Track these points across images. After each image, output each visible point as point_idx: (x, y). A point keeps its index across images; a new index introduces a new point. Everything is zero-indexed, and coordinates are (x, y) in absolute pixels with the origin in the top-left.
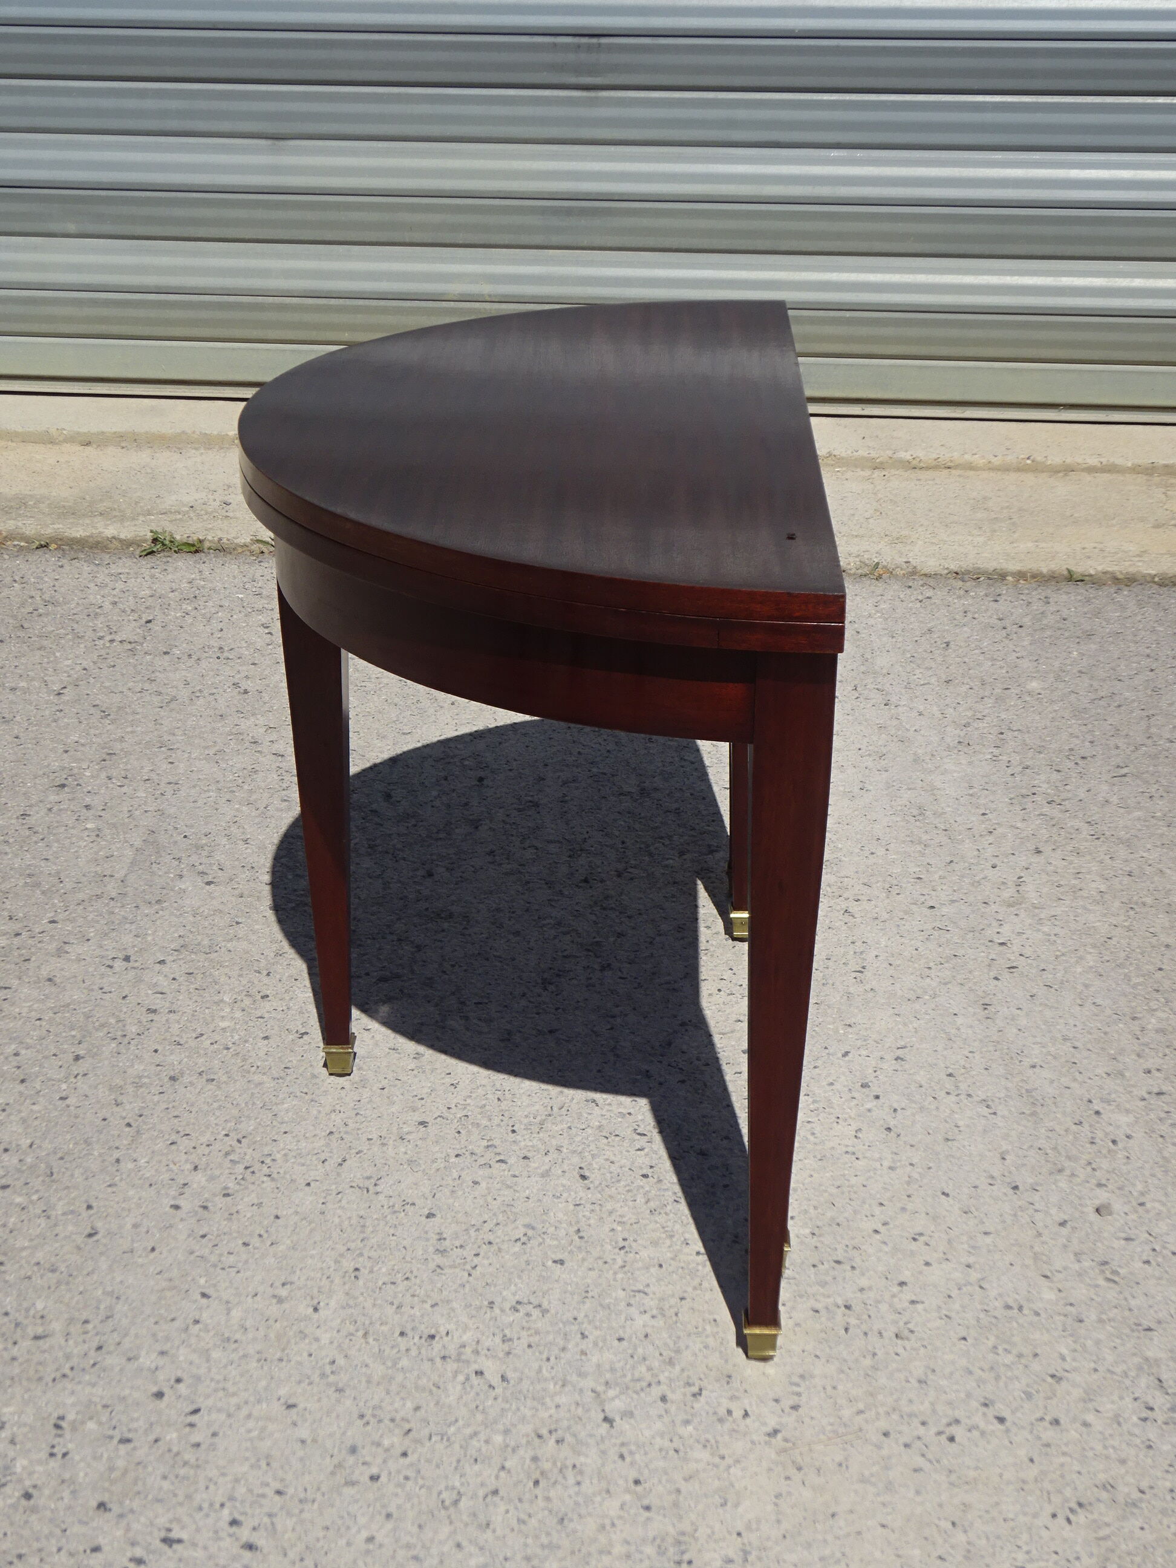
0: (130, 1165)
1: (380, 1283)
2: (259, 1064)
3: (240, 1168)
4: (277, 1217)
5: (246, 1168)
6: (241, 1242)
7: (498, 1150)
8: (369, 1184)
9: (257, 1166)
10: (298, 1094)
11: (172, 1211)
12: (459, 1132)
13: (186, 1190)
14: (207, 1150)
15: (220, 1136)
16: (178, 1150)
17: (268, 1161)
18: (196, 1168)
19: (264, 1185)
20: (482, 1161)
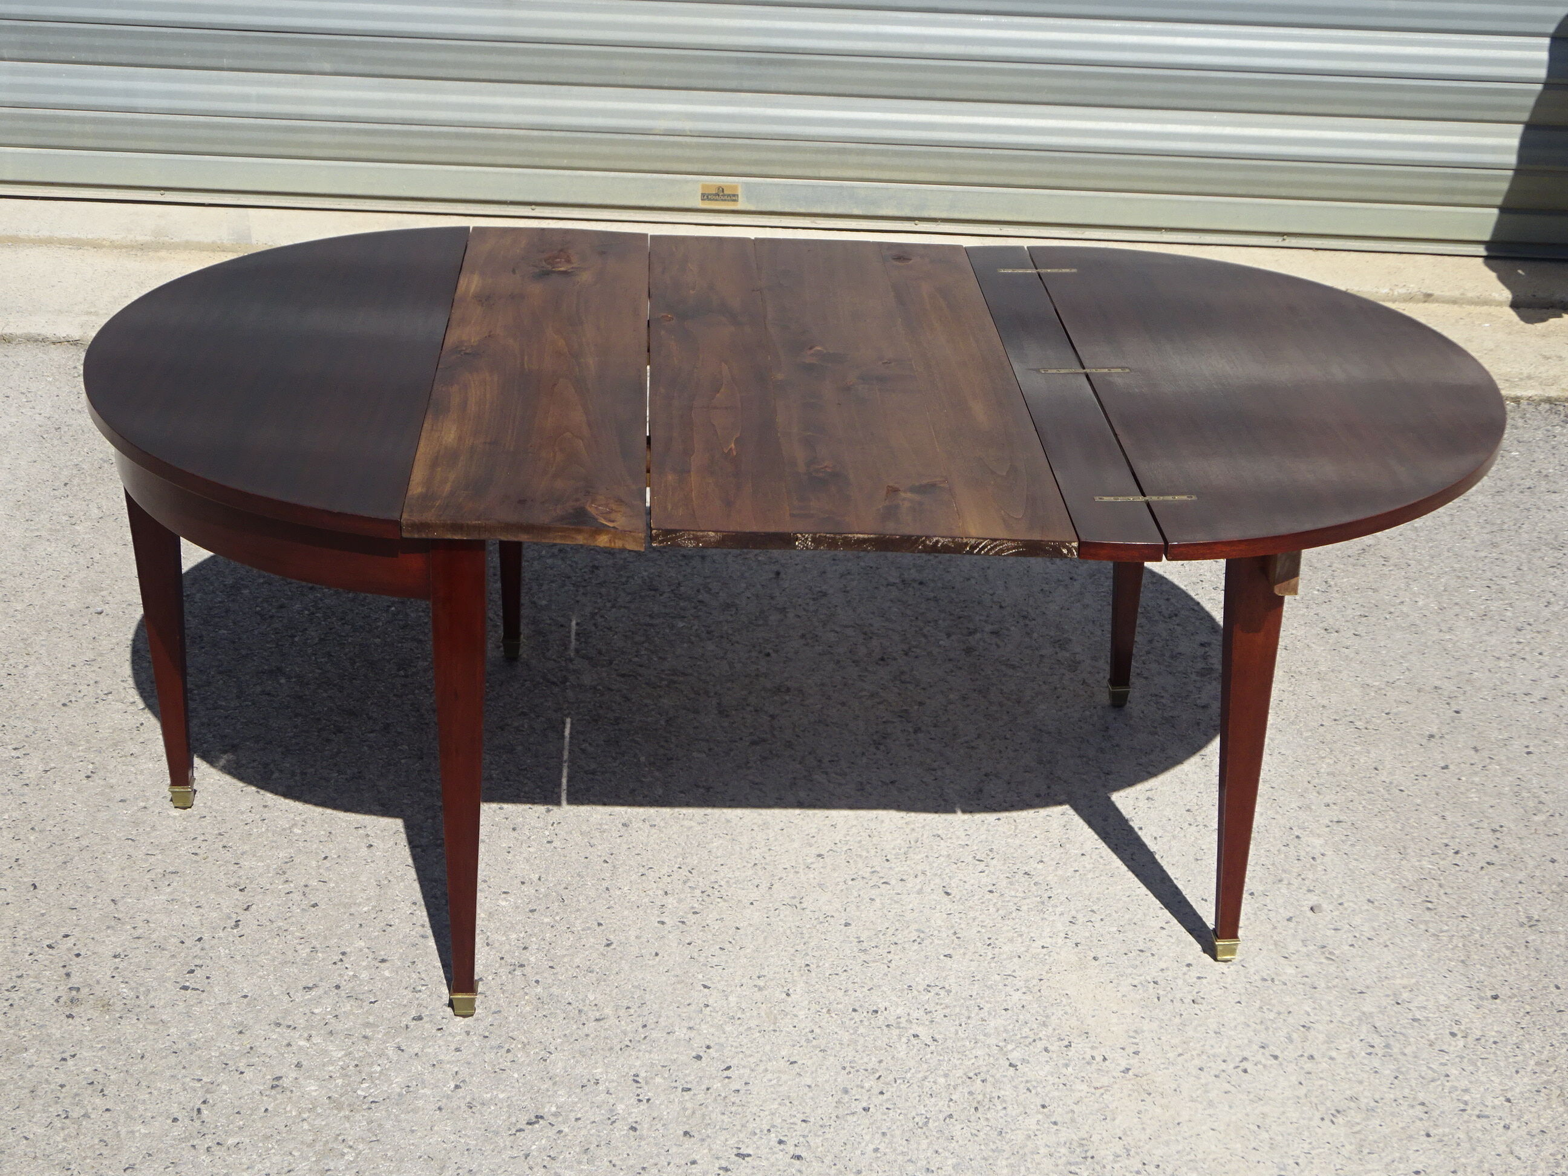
0: (618, 893)
1: (827, 975)
3: (698, 892)
4: (738, 928)
5: (703, 892)
6: (718, 947)
7: (880, 875)
8: (796, 902)
9: (707, 891)
10: (721, 835)
11: (659, 925)
12: (848, 862)
13: (665, 909)
14: (669, 879)
15: (675, 869)
16: (648, 880)
17: (716, 886)
18: (666, 893)
19: (719, 905)
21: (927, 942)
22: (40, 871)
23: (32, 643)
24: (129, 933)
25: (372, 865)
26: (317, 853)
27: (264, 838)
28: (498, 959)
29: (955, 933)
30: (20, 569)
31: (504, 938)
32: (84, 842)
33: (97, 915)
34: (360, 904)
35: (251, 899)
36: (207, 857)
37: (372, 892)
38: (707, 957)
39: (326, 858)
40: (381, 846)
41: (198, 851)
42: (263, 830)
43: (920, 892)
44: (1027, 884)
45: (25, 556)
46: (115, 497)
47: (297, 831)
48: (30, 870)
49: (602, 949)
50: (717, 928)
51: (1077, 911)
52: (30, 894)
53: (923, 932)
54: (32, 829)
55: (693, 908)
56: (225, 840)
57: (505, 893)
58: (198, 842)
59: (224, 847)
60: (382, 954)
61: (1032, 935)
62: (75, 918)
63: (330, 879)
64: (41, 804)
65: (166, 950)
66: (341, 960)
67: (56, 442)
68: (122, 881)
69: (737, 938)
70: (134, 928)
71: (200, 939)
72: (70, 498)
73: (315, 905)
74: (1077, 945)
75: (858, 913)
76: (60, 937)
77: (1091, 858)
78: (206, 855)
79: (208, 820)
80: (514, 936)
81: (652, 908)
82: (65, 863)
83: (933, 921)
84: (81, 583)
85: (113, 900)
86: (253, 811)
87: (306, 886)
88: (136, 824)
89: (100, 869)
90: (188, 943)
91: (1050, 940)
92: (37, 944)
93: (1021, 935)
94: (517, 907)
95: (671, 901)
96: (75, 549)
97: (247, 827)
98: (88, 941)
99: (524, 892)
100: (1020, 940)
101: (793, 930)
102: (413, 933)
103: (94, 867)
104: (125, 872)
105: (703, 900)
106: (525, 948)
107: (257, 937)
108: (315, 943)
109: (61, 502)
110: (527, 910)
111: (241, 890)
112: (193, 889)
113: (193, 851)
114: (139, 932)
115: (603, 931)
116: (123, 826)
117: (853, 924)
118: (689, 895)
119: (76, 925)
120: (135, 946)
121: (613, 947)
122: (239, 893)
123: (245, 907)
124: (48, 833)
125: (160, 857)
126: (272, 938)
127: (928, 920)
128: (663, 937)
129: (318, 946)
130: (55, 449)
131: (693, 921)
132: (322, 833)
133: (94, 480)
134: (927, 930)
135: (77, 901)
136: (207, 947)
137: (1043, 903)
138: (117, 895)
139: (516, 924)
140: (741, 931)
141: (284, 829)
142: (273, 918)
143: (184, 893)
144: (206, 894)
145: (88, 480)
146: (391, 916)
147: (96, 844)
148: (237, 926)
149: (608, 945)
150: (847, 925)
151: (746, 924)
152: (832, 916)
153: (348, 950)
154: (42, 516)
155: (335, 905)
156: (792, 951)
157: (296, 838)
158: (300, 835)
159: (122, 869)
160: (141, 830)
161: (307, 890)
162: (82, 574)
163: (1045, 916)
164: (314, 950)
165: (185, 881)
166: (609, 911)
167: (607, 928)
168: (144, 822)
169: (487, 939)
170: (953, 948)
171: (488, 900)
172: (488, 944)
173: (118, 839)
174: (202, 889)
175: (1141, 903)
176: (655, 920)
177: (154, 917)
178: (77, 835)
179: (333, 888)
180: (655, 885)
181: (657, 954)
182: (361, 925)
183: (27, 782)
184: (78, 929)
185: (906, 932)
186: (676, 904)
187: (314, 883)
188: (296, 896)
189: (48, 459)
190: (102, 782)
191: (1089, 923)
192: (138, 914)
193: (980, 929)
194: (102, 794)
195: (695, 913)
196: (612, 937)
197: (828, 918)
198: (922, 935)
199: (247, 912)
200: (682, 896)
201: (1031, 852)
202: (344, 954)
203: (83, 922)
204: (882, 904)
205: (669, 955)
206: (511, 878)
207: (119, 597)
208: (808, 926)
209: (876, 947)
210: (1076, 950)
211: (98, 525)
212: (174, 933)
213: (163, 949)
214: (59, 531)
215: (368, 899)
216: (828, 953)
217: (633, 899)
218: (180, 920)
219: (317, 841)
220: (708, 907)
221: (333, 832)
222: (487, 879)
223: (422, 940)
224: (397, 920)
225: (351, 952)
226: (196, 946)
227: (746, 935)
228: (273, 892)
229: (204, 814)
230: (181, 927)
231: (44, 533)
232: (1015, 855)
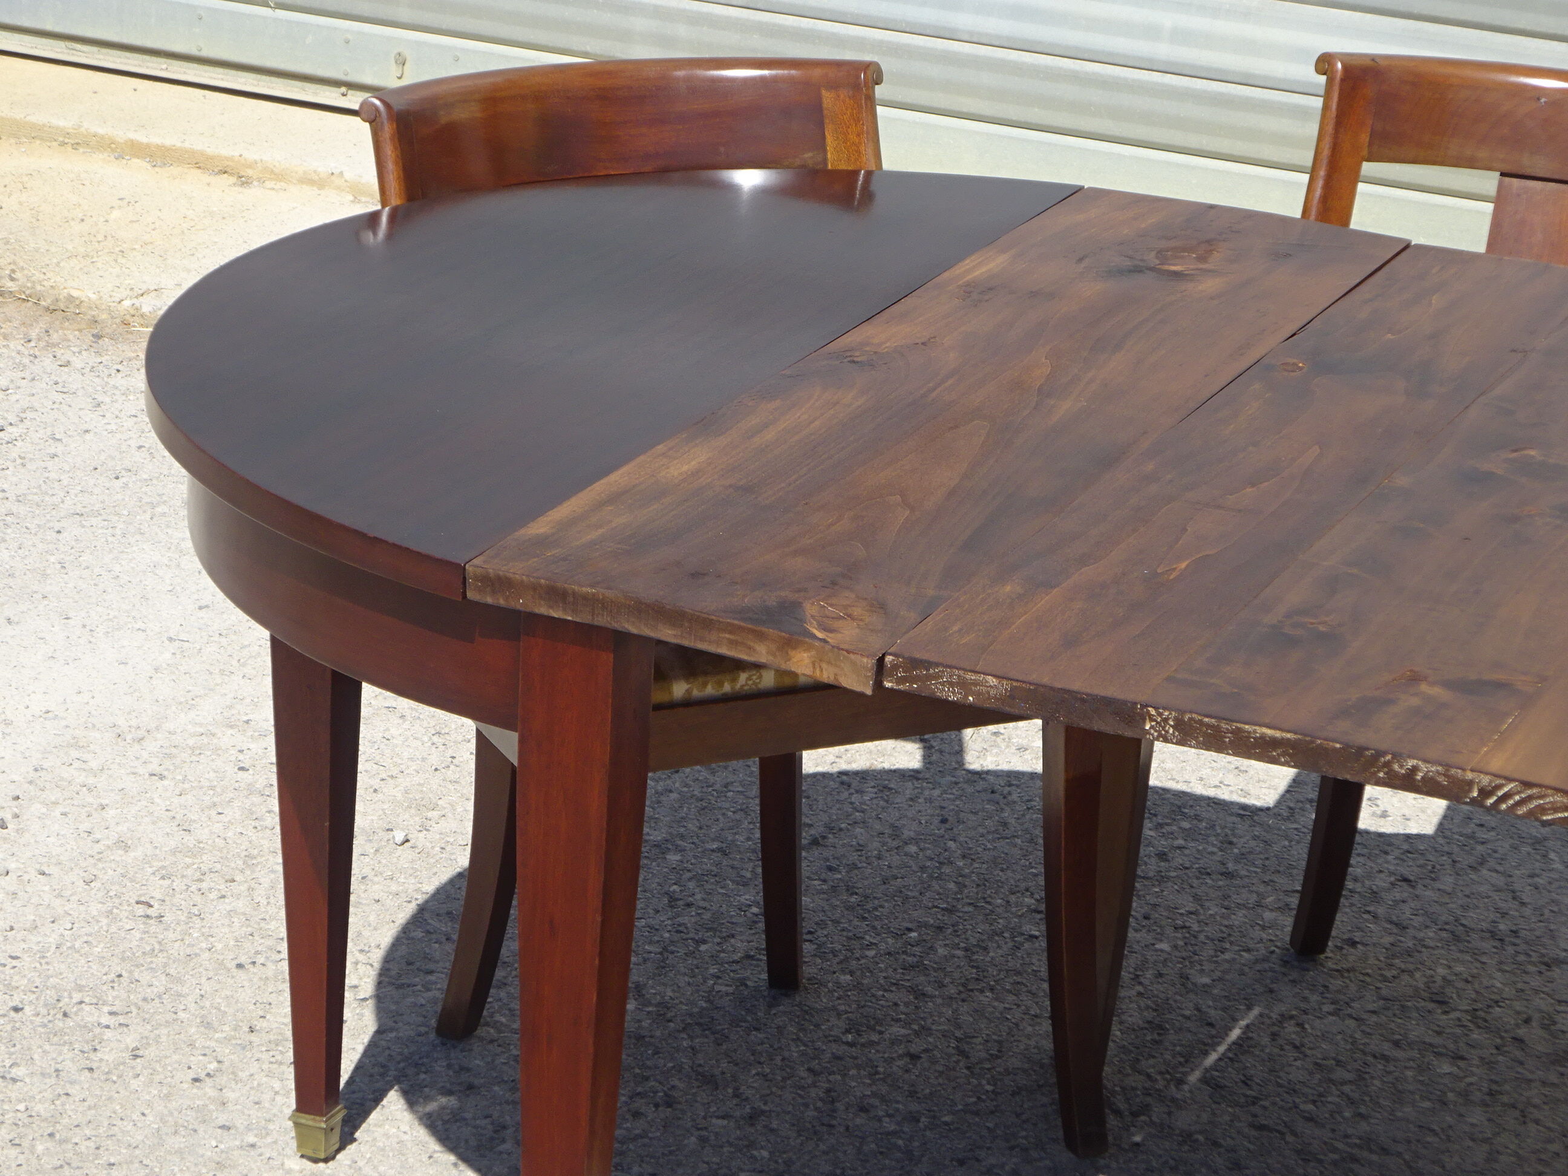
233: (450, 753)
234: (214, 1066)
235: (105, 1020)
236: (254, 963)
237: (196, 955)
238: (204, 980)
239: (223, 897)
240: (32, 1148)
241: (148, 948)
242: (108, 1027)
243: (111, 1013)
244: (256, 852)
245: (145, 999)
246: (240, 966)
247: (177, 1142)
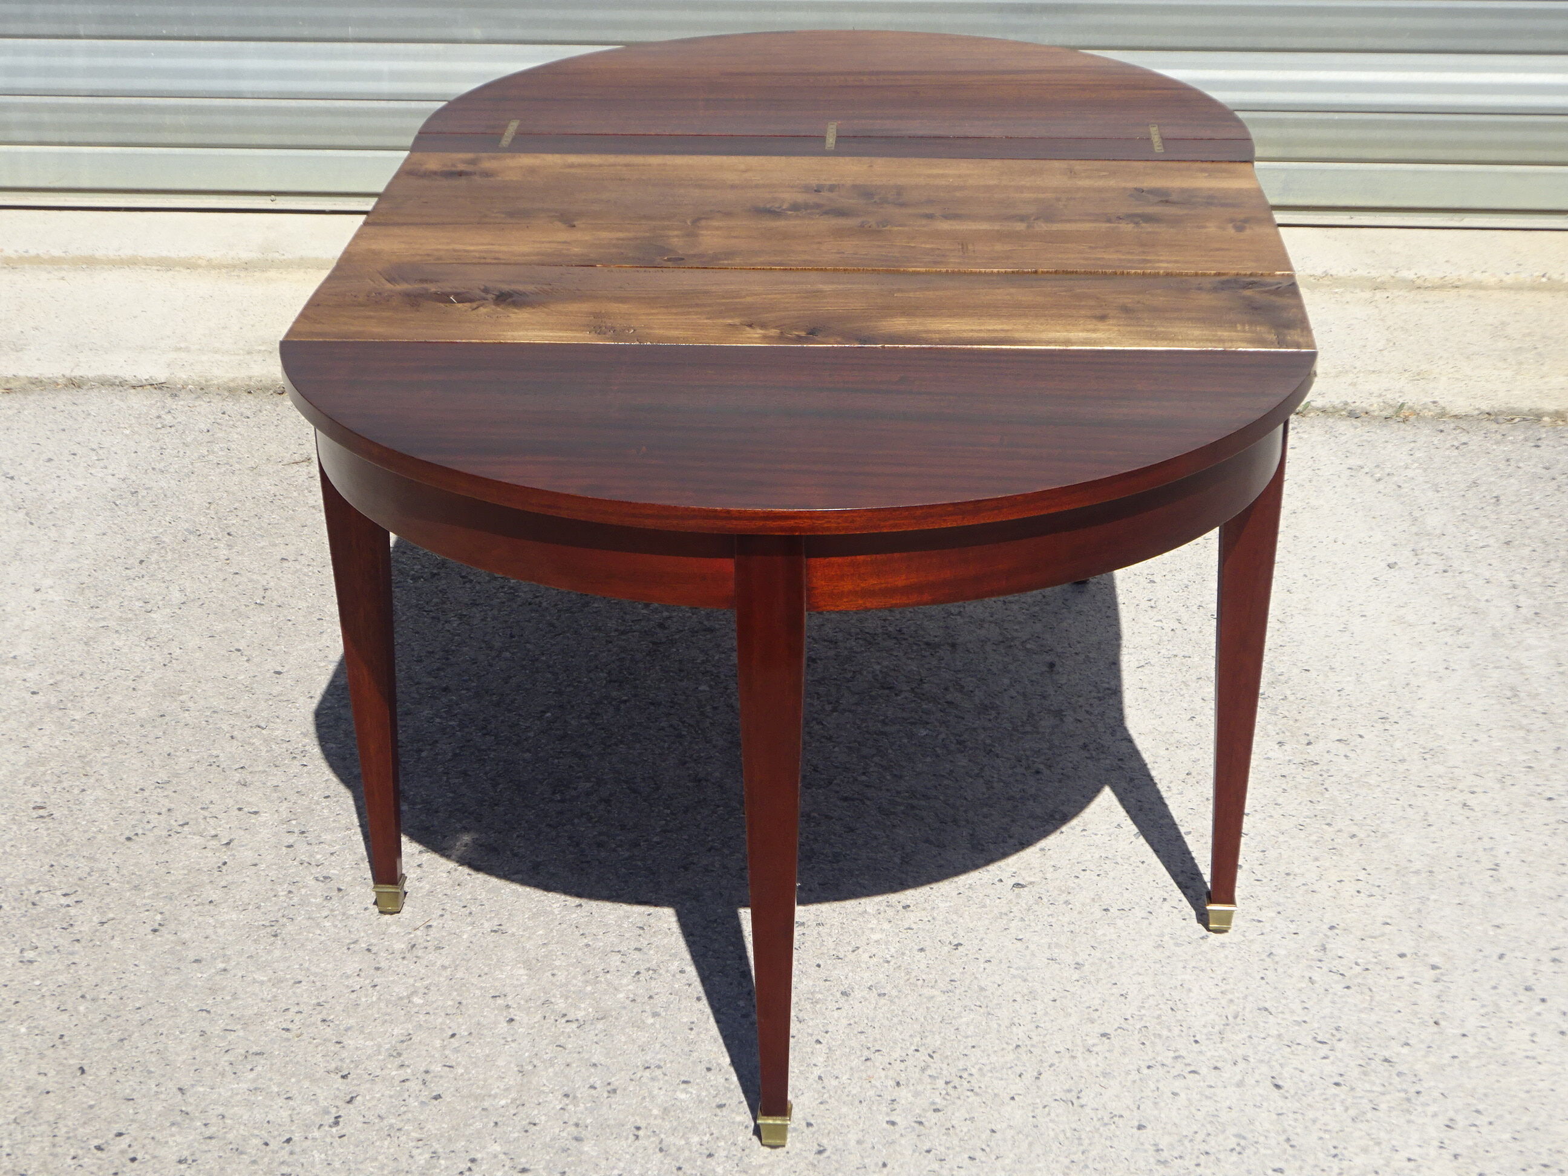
0: (835, 1083)
2: (924, 977)
3: (940, 1083)
4: (993, 1131)
5: (947, 1083)
6: (966, 1156)
7: (1187, 1061)
8: (1072, 1096)
9: (956, 1081)
10: (973, 1007)
12: (1143, 1044)
13: (895, 1106)
14: (902, 1066)
15: (910, 1052)
16: (874, 1066)
17: (965, 1075)
18: (898, 1084)
19: (970, 1100)
20: (1174, 1072)
21: (1249, 1152)
22: (90, 1050)
23: (91, 761)
24: (199, 1131)
25: (513, 1045)
26: (442, 1030)
27: (375, 1010)
28: (674, 1169)
29: (1288, 1140)
30: (81, 668)
31: (683, 1142)
32: (144, 1014)
33: (159, 1108)
34: (495, 1096)
35: (356, 1088)
36: (301, 1034)
37: (512, 1080)
38: (951, 1169)
39: (453, 1035)
40: (526, 1020)
41: (290, 1026)
42: (374, 999)
43: (1240, 1084)
44: (1386, 1074)
45: (88, 652)
46: (202, 577)
47: (417, 1000)
48: (77, 1049)
49: (811, 1157)
50: (965, 1130)
51: (1457, 1111)
52: (76, 1080)
53: (1244, 1138)
54: (83, 997)
55: (933, 1103)
56: (325, 1012)
57: (685, 1082)
58: (290, 1015)
59: (324, 1021)
60: (523, 1162)
61: (1394, 1142)
62: (131, 1111)
63: (458, 1064)
64: (94, 965)
65: (245, 1153)
66: (470, 1169)
67: (131, 509)
68: (193, 1064)
69: (992, 1144)
70: (206, 1125)
71: (289, 1141)
72: (146, 579)
73: (437, 1097)
74: (1456, 1156)
75: (1156, 1112)
76: (111, 1136)
77: (1475, 1039)
78: (299, 1031)
79: (304, 986)
80: (695, 1139)
81: (879, 1104)
82: (122, 1040)
83: (1257, 1123)
84: (155, 686)
85: (180, 1089)
86: (362, 974)
87: (427, 1072)
88: (213, 991)
89: (166, 1048)
90: (274, 1145)
91: (1418, 1150)
92: (83, 1145)
93: (1379, 1144)
94: (701, 1102)
95: (904, 1095)
96: (149, 643)
97: (354, 996)
98: (147, 1141)
99: (710, 1081)
100: (1377, 1149)
101: (1068, 1134)
102: (564, 1134)
103: (158, 1045)
104: (197, 1052)
105: (947, 1094)
106: (710, 1155)
107: (362, 1137)
108: (436, 1146)
109: (135, 584)
110: (714, 1105)
111: (343, 1077)
112: (282, 1075)
113: (284, 1026)
114: (212, 1130)
115: (813, 1134)
116: (197, 994)
117: (1149, 1127)
118: (929, 1087)
119: (132, 1121)
120: (206, 1148)
121: (825, 1154)
122: (340, 1080)
123: (348, 1098)
124: (101, 1002)
125: (241, 1033)
126: (382, 1139)
127: (1251, 1122)
128: (893, 1142)
129: (441, 1150)
130: (130, 518)
131: (934, 1121)
132: (450, 1003)
133: (176, 556)
134: (1249, 1136)
135: (135, 1090)
136: (297, 1150)
137: (1408, 1100)
138: (185, 1082)
139: (699, 1123)
140: (998, 1135)
141: (401, 999)
142: (383, 1113)
143: (271, 1079)
144: (299, 1081)
145: (169, 557)
146: (536, 1112)
147: (162, 1017)
148: (337, 1123)
149: (820, 1152)
150: (1140, 1127)
151: (1005, 1125)
152: (1121, 1116)
153: (479, 1156)
154: (111, 602)
155: (463, 1097)
156: (1067, 1162)
157: (416, 1010)
158: (422, 1006)
159: (194, 1049)
160: (219, 999)
161: (428, 1077)
162: (157, 675)
163: (1412, 1118)
164: (435, 1155)
165: (272, 1065)
166: (822, 1107)
167: (819, 1129)
168: (223, 989)
169: (661, 1142)
170: (1287, 1161)
171: (662, 1092)
172: (661, 1150)
173: (190, 1010)
174: (293, 1075)
175: (1544, 1100)
176: (882, 1119)
177: (232, 1111)
178: (138, 1005)
179: (462, 1075)
180: (883, 1074)
181: (884, 1165)
182: (496, 1123)
183: (78, 937)
184: (134, 1126)
185: (1221, 1137)
186: (911, 1099)
187: (437, 1068)
188: (414, 1085)
189: (121, 531)
190: (173, 938)
191: (1474, 1128)
192: (212, 1106)
193: (1322, 1134)
194: (171, 952)
195: (936, 1110)
196: (825, 1142)
197: (1116, 1119)
198: (1243, 1142)
199: (350, 1106)
200: (920, 1088)
201: (1393, 1032)
202: (473, 1161)
203: (141, 1117)
204: (1189, 1100)
205: (901, 1166)
206: (694, 1063)
207: (202, 702)
208: (1088, 1129)
209: (1181, 1157)
210: (1455, 1164)
211: (179, 612)
212: (256, 1132)
213: (242, 1153)
214: (131, 620)
215: (506, 1090)
216: (1115, 1165)
217: (854, 1092)
218: (264, 1115)
219: (443, 1014)
220: (954, 1103)
221: (464, 1002)
222: (662, 1064)
223: (575, 1143)
224: (543, 1118)
225: (482, 1159)
226: (282, 1148)
227: (1005, 1140)
228: (384, 1079)
229: (300, 978)
230: (266, 1125)
231: (112, 624)
232: (1371, 1036)
233: (166, 651)
234: (159, 917)
235: (64, 901)
236: (137, 834)
237: (94, 838)
238: (110, 855)
239: (83, 790)
240: (76, 1009)
241: (58, 841)
242: (68, 906)
243: (65, 895)
244: (83, 752)
245: (80, 879)
246: (129, 839)
247: (172, 980)
